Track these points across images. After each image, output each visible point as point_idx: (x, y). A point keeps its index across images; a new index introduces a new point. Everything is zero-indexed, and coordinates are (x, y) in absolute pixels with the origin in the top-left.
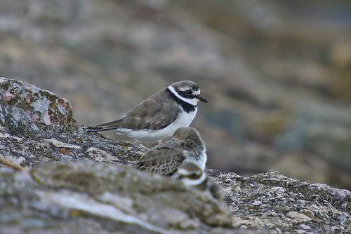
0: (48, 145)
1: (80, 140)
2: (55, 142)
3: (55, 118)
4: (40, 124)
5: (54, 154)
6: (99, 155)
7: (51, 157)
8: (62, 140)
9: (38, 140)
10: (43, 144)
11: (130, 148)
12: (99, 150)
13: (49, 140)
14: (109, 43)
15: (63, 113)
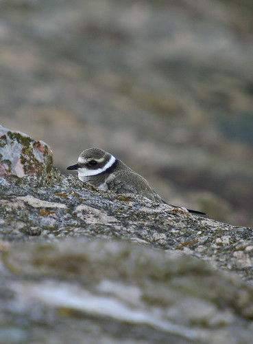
0: (22, 205)
1: (66, 196)
2: (31, 200)
3: (30, 168)
4: (11, 177)
5: (31, 217)
6: (91, 216)
7: (27, 221)
8: (41, 197)
9: (9, 199)
10: (15, 205)
11: (131, 204)
12: (91, 208)
13: (23, 198)
14: (92, 31)
15: (40, 161)
